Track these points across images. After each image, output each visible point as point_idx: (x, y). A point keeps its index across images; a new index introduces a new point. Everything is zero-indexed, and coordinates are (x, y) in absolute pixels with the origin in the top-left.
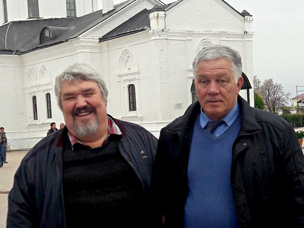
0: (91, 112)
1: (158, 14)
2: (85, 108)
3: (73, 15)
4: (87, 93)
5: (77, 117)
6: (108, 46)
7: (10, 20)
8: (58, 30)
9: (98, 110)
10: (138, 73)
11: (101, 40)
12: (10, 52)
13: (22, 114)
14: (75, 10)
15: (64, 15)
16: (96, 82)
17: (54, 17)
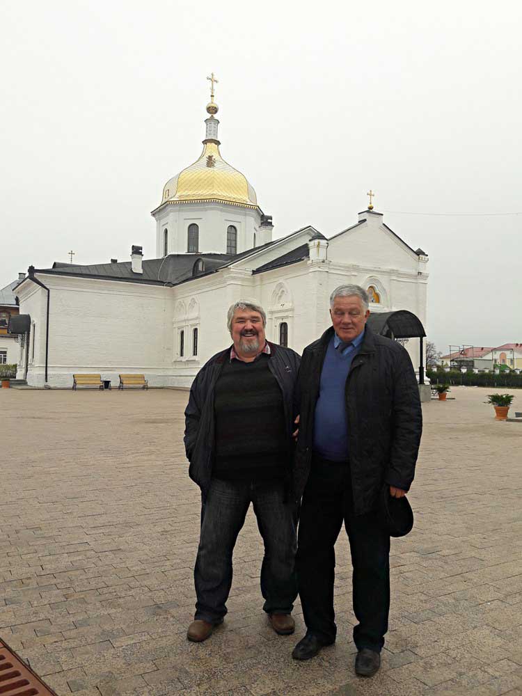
0: (254, 335)
1: (319, 242)
2: (251, 330)
3: (233, 252)
4: (254, 319)
5: (244, 337)
6: (261, 280)
7: (169, 253)
8: (212, 262)
9: (260, 334)
10: (292, 310)
11: (254, 272)
12: (161, 283)
13: (168, 349)
14: (236, 247)
15: (223, 251)
16: (261, 313)
17: (213, 252)
